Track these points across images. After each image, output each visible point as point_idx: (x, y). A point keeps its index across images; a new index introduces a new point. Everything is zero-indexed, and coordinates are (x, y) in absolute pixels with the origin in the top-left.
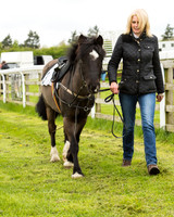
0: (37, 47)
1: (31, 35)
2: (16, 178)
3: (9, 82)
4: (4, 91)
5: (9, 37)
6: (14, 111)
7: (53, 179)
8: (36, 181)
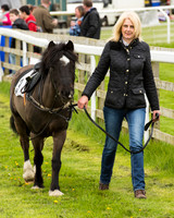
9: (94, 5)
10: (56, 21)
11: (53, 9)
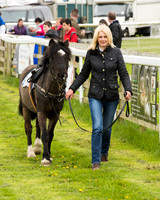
9: (117, 18)
10: (84, 32)
11: (81, 21)
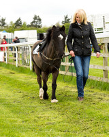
0: (39, 27)
1: (35, 18)
2: (26, 121)
3: (20, 52)
4: (16, 58)
5: (19, 20)
6: (24, 73)
7: (52, 122)
8: (40, 123)
